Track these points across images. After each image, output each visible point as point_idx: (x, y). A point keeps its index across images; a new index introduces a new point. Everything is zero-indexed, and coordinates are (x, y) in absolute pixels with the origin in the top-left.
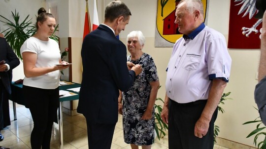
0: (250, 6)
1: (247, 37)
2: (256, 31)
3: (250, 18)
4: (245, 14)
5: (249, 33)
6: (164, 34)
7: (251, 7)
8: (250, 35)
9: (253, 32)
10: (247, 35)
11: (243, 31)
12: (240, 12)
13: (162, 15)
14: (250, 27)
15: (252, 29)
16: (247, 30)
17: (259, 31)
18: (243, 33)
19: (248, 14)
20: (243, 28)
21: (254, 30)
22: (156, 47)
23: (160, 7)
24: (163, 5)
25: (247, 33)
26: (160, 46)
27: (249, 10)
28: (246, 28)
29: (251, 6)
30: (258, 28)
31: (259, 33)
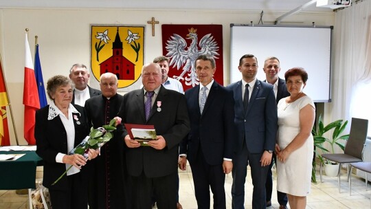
0: (177, 60)
2: (183, 79)
4: (174, 66)
11: (174, 78)
12: (170, 64)
13: (98, 60)
14: (179, 75)
15: (180, 78)
16: (177, 77)
19: (176, 66)
23: (95, 51)
24: (98, 50)
27: (177, 63)
30: (184, 77)
31: (185, 80)
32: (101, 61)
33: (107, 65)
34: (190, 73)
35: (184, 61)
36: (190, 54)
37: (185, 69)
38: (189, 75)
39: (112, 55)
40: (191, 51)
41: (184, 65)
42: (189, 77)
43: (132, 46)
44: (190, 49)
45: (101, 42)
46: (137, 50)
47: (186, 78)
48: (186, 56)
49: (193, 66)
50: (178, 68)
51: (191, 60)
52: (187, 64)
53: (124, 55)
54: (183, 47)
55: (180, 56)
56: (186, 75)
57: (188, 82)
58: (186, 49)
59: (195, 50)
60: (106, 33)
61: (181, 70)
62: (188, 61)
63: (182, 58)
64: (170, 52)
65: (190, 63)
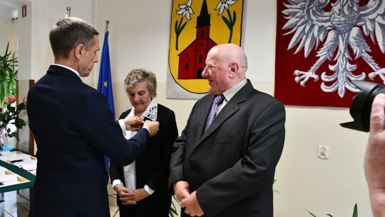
0: (305, 36)
1: (302, 87)
2: (316, 77)
3: (306, 55)
4: (298, 50)
5: (306, 80)
6: (179, 79)
7: (306, 38)
8: (306, 83)
9: (311, 79)
10: (302, 83)
11: (295, 76)
12: (290, 46)
13: (177, 48)
14: (307, 70)
15: (310, 74)
16: (302, 75)
17: (320, 76)
18: (297, 79)
19: (303, 49)
20: (297, 72)
21: (312, 76)
22: (167, 99)
23: (174, 34)
24: (178, 33)
25: (302, 80)
26: (174, 97)
27: (305, 43)
28: (301, 72)
29: (307, 36)
30: (318, 72)
31: (320, 81)
32: (181, 50)
33: (187, 56)
34: (333, 63)
35: (322, 38)
36: (337, 19)
37: (323, 55)
38: (331, 68)
39: (194, 38)
40: (341, 11)
41: (321, 44)
42: (330, 73)
43: (224, 18)
44: (336, 8)
45: (182, 18)
46: (231, 25)
47: (323, 76)
48: (326, 25)
49: (342, 47)
50: (306, 54)
51: (339, 33)
52: (328, 43)
53: (211, 37)
54: (320, 4)
55: (312, 26)
56: (324, 68)
57: (328, 84)
58: (328, 8)
59: (350, 9)
60: (189, 4)
61: (313, 57)
62: (331, 35)
63: (316, 28)
64: (292, 21)
65: (336, 40)
